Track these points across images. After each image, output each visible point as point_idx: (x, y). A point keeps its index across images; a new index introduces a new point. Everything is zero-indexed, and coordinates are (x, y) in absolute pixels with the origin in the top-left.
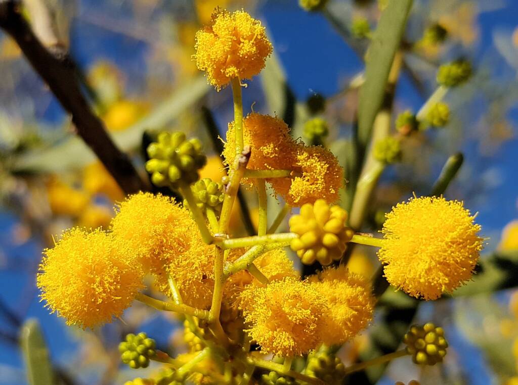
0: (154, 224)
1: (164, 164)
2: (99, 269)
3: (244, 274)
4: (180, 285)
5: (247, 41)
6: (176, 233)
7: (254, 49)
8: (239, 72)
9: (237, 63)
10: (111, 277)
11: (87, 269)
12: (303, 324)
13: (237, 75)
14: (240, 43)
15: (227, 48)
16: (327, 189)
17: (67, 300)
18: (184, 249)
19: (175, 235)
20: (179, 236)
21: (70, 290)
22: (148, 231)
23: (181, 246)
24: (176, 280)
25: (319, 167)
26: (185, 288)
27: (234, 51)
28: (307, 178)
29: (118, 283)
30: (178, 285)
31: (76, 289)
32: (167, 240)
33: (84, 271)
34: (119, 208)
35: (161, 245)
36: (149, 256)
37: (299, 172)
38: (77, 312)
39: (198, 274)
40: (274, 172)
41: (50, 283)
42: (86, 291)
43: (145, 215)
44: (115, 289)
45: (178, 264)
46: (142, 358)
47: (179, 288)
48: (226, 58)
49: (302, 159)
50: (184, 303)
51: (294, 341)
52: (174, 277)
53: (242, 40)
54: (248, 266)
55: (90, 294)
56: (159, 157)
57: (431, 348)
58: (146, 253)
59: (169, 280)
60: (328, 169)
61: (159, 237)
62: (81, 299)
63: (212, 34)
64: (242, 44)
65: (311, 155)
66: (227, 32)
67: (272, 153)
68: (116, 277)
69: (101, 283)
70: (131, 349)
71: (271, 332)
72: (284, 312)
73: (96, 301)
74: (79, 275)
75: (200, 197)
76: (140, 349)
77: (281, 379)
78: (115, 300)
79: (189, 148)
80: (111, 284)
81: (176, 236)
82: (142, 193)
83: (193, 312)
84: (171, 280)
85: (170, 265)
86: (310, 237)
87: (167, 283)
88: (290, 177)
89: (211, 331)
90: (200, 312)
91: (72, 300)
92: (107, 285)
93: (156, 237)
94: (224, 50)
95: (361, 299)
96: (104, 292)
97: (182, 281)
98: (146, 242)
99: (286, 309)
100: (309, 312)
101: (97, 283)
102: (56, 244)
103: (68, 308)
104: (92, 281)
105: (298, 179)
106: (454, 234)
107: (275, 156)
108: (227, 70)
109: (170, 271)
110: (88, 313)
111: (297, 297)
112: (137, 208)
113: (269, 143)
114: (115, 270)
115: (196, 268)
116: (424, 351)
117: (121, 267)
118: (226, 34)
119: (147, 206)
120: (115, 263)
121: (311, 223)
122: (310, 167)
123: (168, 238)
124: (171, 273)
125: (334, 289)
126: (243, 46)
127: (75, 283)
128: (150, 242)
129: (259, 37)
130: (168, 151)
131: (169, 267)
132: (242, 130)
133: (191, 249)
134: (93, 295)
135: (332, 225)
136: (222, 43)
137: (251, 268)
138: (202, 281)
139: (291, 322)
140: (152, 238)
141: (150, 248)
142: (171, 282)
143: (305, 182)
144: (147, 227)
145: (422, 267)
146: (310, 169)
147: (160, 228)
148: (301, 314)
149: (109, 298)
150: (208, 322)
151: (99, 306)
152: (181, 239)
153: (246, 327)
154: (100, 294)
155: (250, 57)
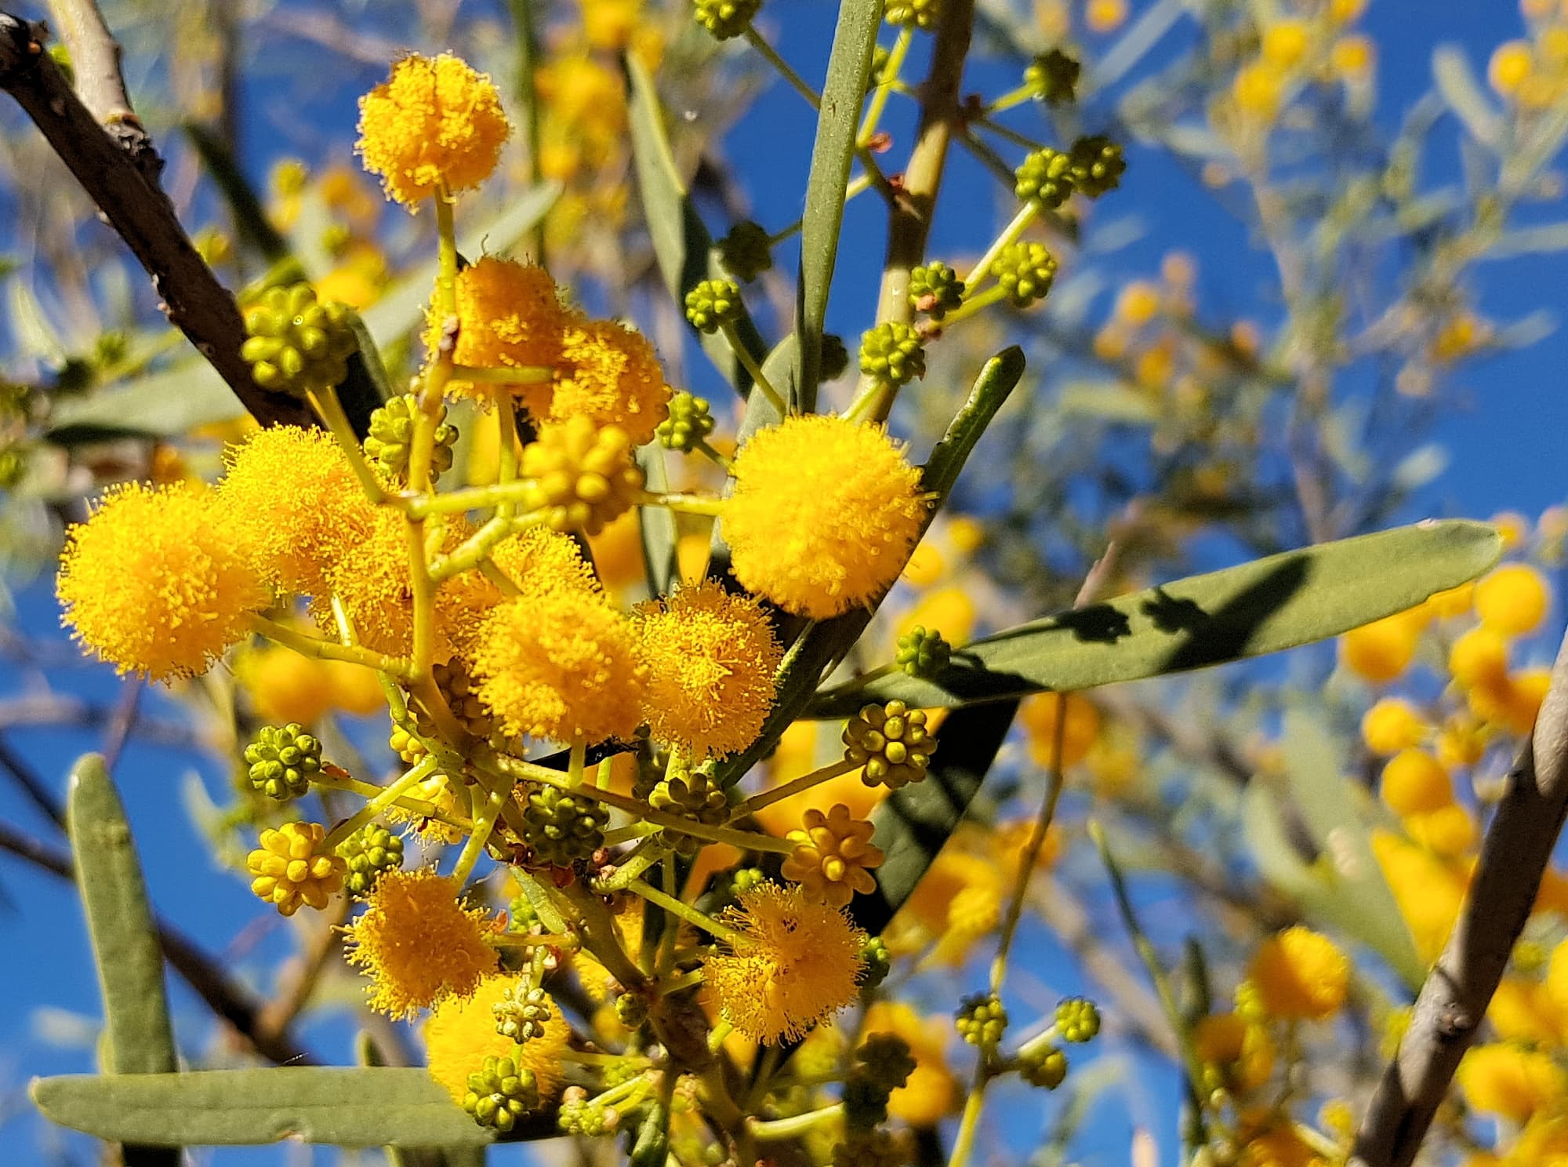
0: (300, 486)
1: (275, 345)
2: (176, 561)
3: (487, 588)
4: (355, 610)
5: (455, 115)
6: (345, 504)
7: (469, 131)
8: (442, 176)
9: (441, 157)
10: (198, 576)
11: (150, 559)
12: (583, 671)
13: (437, 181)
14: (442, 117)
15: (416, 130)
16: (624, 403)
17: (114, 619)
18: (362, 537)
19: (343, 508)
20: (351, 511)
21: (118, 601)
22: (287, 499)
23: (354, 529)
24: (348, 599)
25: (606, 361)
26: (364, 617)
27: (433, 133)
28: (584, 383)
29: (211, 588)
30: (350, 610)
31: (129, 597)
32: (326, 520)
33: (146, 565)
34: (233, 459)
35: (316, 529)
36: (290, 551)
37: (569, 369)
38: (134, 645)
39: (389, 588)
40: (521, 371)
41: (81, 590)
42: (151, 605)
43: (283, 467)
44: (207, 600)
45: (350, 565)
46: (291, 774)
47: (352, 615)
48: (418, 148)
49: (574, 344)
50: (360, 643)
51: (566, 703)
52: (343, 593)
53: (446, 113)
54: (478, 562)
55: (158, 611)
56: (263, 331)
57: (894, 749)
58: (284, 545)
59: (332, 601)
60: (628, 364)
61: (310, 512)
62: (141, 619)
63: (388, 102)
64: (445, 122)
65: (592, 337)
66: (415, 98)
67: (515, 335)
68: (209, 577)
69: (179, 589)
70: (267, 754)
71: (519, 690)
72: (541, 647)
73: (169, 621)
74: (136, 574)
75: (395, 432)
76: (284, 754)
77: (567, 802)
78: (207, 621)
79: (318, 314)
80: (199, 590)
81: (345, 511)
82: (281, 426)
83: (379, 660)
84: (337, 598)
85: (334, 569)
86: (557, 483)
87: (330, 608)
88: (553, 381)
89: (419, 702)
90: (392, 662)
91: (124, 622)
92: (190, 592)
93: (305, 514)
94: (410, 133)
95: (741, 644)
96: (185, 604)
97: (360, 601)
98: (285, 524)
99: (547, 642)
100: (594, 646)
101: (169, 587)
102: (91, 513)
103: (116, 639)
104: (161, 583)
105: (567, 384)
106: (852, 484)
107: (522, 342)
108: (420, 171)
109: (335, 581)
110: (156, 647)
111: (571, 621)
112: (266, 454)
113: (510, 314)
114: (207, 563)
115: (386, 574)
116: (881, 754)
117: (218, 558)
118: (414, 103)
119: (286, 451)
120: (207, 550)
121: (557, 456)
122: (588, 359)
123: (330, 515)
124: (337, 586)
125: (687, 626)
126: (448, 125)
127: (127, 588)
128: (291, 524)
129: (480, 107)
130: (278, 320)
131: (332, 574)
132: (453, 289)
133: (378, 537)
134: (165, 613)
135: (597, 458)
136: (408, 119)
137: (486, 565)
138: (397, 601)
139: (554, 665)
140: (297, 514)
141: (293, 535)
142: (337, 604)
143: (581, 392)
144: (287, 493)
145: (795, 547)
146: (590, 364)
147: (312, 495)
148: (579, 649)
149: (194, 617)
150: (409, 682)
151: (176, 633)
152: (354, 516)
153: (475, 682)
154: (176, 608)
155: (461, 146)
